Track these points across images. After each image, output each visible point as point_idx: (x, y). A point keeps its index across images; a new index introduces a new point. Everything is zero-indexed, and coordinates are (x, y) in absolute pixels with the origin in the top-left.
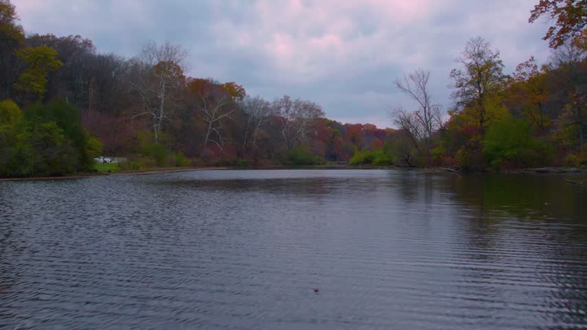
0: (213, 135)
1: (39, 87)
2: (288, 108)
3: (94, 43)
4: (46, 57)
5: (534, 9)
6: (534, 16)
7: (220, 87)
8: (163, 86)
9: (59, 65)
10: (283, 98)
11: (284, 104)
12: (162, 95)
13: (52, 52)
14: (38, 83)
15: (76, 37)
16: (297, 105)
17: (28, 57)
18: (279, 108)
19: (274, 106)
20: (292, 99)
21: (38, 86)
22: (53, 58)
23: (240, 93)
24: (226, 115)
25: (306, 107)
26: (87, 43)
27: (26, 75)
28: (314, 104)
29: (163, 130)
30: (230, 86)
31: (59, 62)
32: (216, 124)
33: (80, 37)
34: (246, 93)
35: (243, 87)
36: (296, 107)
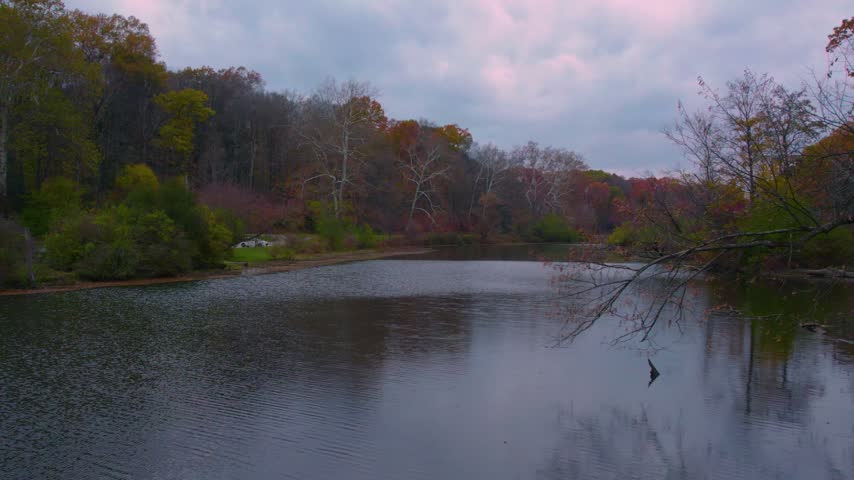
0: (422, 202)
1: (183, 143)
2: (534, 160)
3: (263, 77)
4: (193, 104)
5: (833, 32)
6: (834, 43)
7: (436, 131)
8: (347, 137)
9: (209, 113)
10: (527, 145)
11: (529, 154)
12: (345, 151)
13: (201, 96)
14: (182, 139)
15: (239, 69)
16: (547, 155)
17: (169, 104)
18: (522, 160)
19: (514, 158)
20: (541, 147)
21: (181, 141)
22: (201, 105)
23: (466, 139)
24: (440, 173)
25: (559, 159)
26: (255, 78)
27: (167, 129)
28: (572, 153)
29: (347, 197)
30: (451, 128)
31: (210, 110)
32: (426, 186)
33: (243, 68)
34: (474, 140)
35: (470, 132)
36: (545, 158)
